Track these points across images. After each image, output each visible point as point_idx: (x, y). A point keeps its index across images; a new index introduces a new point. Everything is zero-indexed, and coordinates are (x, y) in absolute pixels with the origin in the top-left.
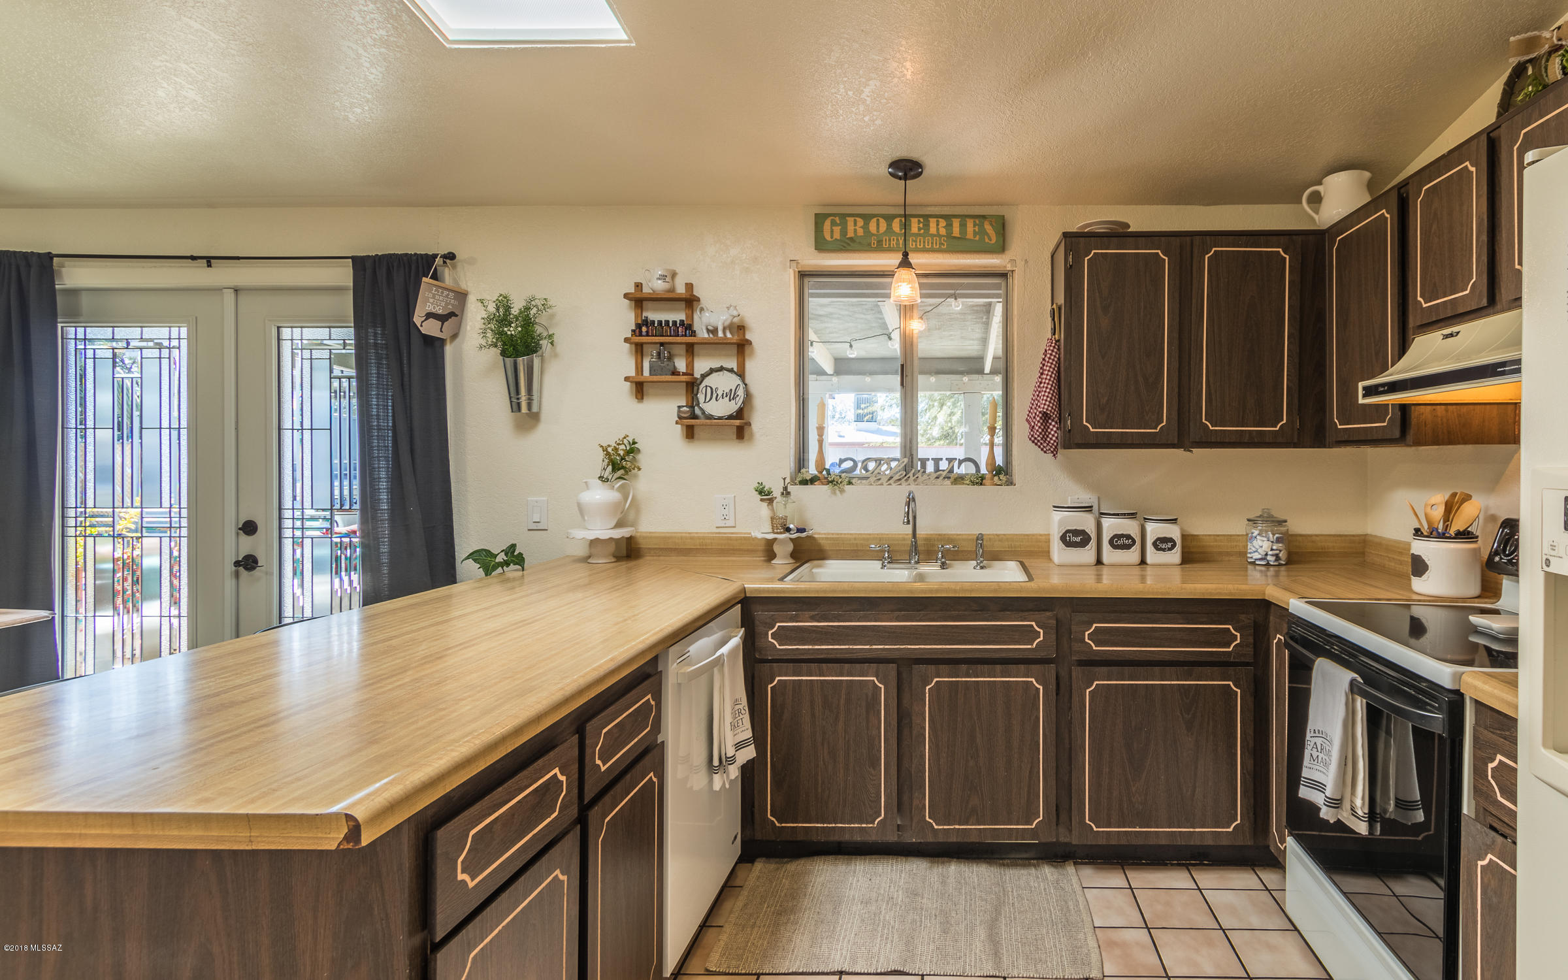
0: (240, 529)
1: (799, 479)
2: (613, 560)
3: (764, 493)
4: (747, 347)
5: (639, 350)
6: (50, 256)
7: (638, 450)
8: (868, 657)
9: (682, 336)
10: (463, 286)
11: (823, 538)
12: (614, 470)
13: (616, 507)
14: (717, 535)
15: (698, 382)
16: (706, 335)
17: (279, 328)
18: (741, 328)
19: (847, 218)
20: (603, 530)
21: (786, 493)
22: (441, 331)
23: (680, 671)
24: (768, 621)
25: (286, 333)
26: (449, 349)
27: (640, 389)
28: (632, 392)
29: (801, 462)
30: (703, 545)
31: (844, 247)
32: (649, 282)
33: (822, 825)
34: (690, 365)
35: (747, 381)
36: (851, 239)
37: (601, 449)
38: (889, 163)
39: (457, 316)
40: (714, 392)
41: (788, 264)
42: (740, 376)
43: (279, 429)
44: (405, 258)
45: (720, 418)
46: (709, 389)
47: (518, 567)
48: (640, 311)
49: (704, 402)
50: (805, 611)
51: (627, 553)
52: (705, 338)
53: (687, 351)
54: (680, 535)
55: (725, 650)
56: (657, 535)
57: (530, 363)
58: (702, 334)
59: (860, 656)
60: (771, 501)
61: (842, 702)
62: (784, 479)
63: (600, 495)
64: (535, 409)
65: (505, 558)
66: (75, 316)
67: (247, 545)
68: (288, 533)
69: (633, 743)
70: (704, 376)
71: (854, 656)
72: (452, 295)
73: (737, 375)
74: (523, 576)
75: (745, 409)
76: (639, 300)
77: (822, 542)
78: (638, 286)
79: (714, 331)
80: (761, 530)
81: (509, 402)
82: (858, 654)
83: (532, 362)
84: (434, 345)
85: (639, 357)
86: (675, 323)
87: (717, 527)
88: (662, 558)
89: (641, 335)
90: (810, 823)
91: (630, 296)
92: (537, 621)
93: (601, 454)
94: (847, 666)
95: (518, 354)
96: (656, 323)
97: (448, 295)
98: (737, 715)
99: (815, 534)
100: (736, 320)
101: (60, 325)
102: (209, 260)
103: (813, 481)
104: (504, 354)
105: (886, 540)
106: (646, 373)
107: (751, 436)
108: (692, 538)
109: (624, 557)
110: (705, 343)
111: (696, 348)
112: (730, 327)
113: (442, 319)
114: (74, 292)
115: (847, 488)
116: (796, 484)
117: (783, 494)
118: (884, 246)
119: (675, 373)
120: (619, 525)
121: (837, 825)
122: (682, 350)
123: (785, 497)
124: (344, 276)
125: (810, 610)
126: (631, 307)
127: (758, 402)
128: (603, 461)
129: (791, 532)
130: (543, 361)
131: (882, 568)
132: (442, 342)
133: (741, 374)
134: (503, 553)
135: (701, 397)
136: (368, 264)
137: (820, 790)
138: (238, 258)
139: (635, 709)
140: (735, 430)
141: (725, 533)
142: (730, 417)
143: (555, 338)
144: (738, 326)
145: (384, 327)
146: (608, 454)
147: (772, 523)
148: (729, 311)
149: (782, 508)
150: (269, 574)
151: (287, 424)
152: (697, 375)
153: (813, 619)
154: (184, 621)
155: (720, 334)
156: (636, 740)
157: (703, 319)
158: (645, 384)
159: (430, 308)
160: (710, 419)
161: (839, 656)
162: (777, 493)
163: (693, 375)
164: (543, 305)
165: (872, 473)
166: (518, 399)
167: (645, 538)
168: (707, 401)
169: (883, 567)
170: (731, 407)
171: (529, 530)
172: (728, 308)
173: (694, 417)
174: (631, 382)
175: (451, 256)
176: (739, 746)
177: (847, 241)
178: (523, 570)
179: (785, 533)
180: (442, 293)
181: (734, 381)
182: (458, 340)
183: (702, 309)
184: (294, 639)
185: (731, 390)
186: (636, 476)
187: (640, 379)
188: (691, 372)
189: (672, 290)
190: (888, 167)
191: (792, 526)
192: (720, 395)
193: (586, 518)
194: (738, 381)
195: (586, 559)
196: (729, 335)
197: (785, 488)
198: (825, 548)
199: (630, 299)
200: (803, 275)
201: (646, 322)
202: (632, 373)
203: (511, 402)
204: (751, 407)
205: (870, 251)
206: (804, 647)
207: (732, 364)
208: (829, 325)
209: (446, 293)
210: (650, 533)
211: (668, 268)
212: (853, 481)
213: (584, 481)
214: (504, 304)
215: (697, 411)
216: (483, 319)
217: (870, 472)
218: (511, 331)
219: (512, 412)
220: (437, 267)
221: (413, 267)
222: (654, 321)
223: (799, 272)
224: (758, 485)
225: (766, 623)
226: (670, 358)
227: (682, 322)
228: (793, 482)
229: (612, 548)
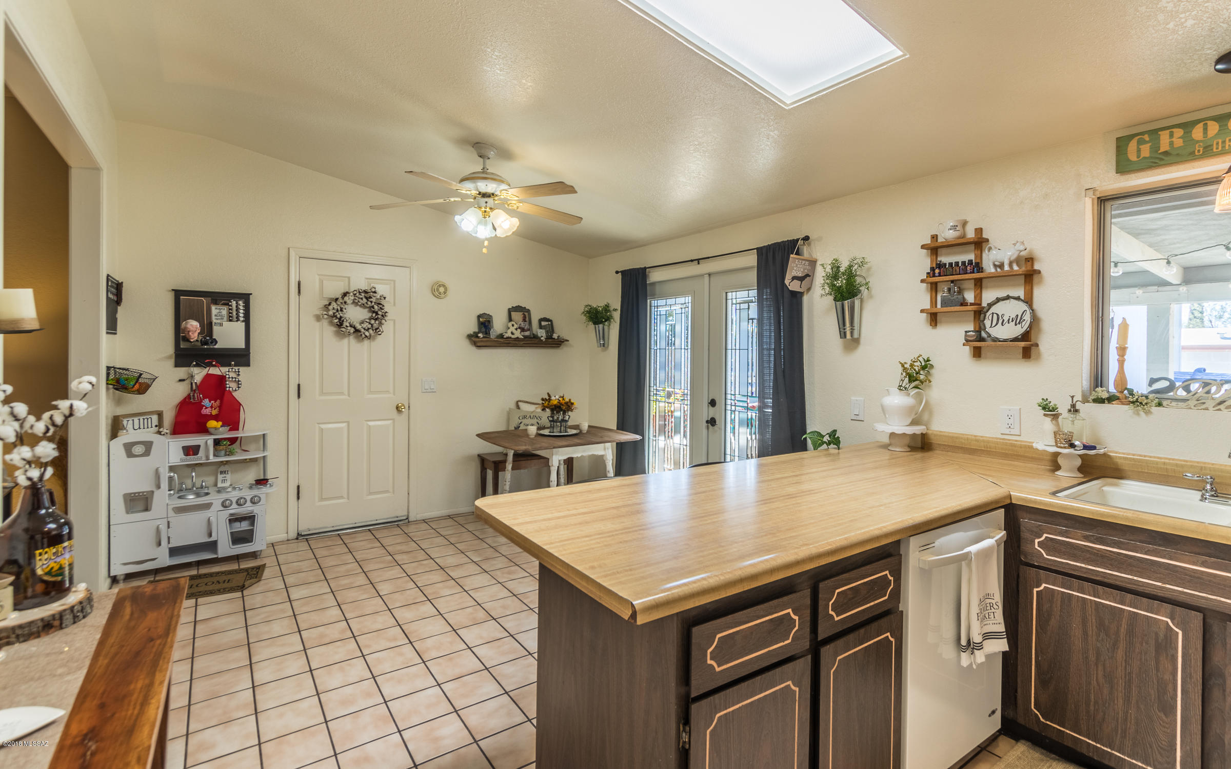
0: (709, 403)
1: (1093, 398)
2: (908, 450)
3: (1049, 409)
4: (1036, 278)
5: (934, 288)
6: (645, 268)
7: (932, 366)
8: (1159, 594)
9: (971, 273)
10: (814, 256)
11: (1120, 458)
12: (910, 381)
13: (911, 409)
14: (1001, 441)
15: (985, 310)
16: (993, 270)
17: (726, 293)
18: (1030, 260)
19: (1159, 133)
20: (901, 427)
21: (1074, 410)
22: (801, 287)
23: (922, 558)
24: (1035, 529)
25: (729, 295)
26: (805, 298)
27: (934, 319)
28: (927, 320)
29: (1098, 380)
30: (987, 448)
31: (1155, 163)
32: (943, 233)
33: (1094, 744)
34: (979, 297)
35: (1035, 306)
36: (1166, 153)
37: (900, 365)
38: (1215, 60)
39: (810, 276)
40: (1000, 318)
41: (1084, 193)
42: (1027, 303)
43: (726, 349)
44: (782, 244)
45: (1005, 341)
46: (995, 316)
47: (835, 446)
48: (935, 257)
49: (991, 327)
50: (1077, 529)
51: (922, 446)
52: (992, 273)
53: (975, 285)
54: (966, 436)
55: (974, 548)
56: (947, 434)
57: (852, 304)
58: (989, 269)
59: (1148, 590)
60: (1055, 417)
61: (1123, 630)
62: (1072, 397)
63: (897, 400)
64: (856, 335)
65: (829, 439)
66: (654, 296)
67: (712, 412)
68: (729, 407)
69: (868, 605)
70: (990, 305)
71: (1140, 589)
72: (807, 263)
73: (1024, 302)
74: (839, 453)
75: (1033, 332)
76: (934, 249)
77: (1120, 461)
78: (933, 238)
79: (1001, 266)
80: (1044, 443)
81: (839, 332)
82: (1147, 589)
83: (854, 303)
84: (796, 297)
85: (934, 294)
86: (964, 263)
87: (1002, 434)
88: (950, 453)
89: (934, 276)
90: (1080, 735)
91: (926, 246)
92: (821, 492)
93: (900, 369)
94: (1129, 596)
95: (843, 298)
96: (947, 265)
97: (805, 263)
98: (989, 608)
99: (1111, 452)
100: (1023, 253)
101: (648, 301)
102: (698, 261)
103: (1111, 399)
104: (835, 300)
105: (1210, 470)
106: (939, 306)
107: (1039, 356)
108: (977, 441)
109: (920, 448)
110: (991, 277)
111: (984, 282)
112: (1018, 261)
113: (801, 279)
114: (653, 284)
115: (1155, 409)
116: (1088, 402)
117: (1070, 411)
118: (1215, 150)
119: (964, 303)
120: (914, 423)
121: (1113, 752)
122: (971, 284)
123: (1074, 414)
124: (752, 260)
125: (1082, 530)
126: (928, 255)
127: (1047, 324)
128: (902, 374)
129: (1076, 448)
130: (862, 301)
131: (1201, 500)
132: (801, 294)
133: (1029, 301)
134: (828, 435)
135: (987, 323)
136: (764, 251)
137: (1092, 708)
138: (708, 258)
139: (871, 580)
140: (1021, 351)
141: (1009, 440)
142: (1015, 340)
143: (870, 284)
144: (1026, 259)
145: (771, 288)
146: (905, 369)
147: (1055, 437)
148: (1016, 247)
149: (1067, 423)
150: (720, 429)
151: (729, 347)
152: (984, 304)
153: (1086, 538)
154: (688, 447)
155: (1006, 268)
156: (872, 604)
157: (990, 256)
158: (938, 314)
159: (794, 273)
160: (995, 341)
161: (1118, 583)
162: (1063, 409)
163: (980, 304)
164: (861, 262)
165: (1193, 395)
166: (844, 329)
167: (935, 435)
168: (993, 326)
169: (1203, 498)
170: (1019, 330)
171: (852, 420)
172: (1015, 244)
173: (982, 339)
174: (927, 313)
175: (806, 238)
176: (987, 636)
177: (1161, 156)
178: (839, 449)
179: (1069, 448)
180: (801, 263)
181: (1021, 307)
182: (811, 291)
183: (990, 249)
184: (731, 468)
185: (1017, 316)
186: (930, 386)
187: (934, 310)
188: (979, 302)
189: (963, 236)
190: (1214, 64)
191: (1077, 443)
192: (1006, 320)
193: (887, 416)
194: (1024, 307)
195: (885, 447)
196: (1015, 267)
197: (1073, 406)
198: (1124, 468)
199: (927, 249)
200: (1103, 201)
201: (940, 266)
202: (927, 306)
203: (840, 331)
204: (1039, 330)
205: (1195, 159)
206: (1075, 563)
207: (1020, 292)
208: (1164, 237)
209: (804, 262)
210: (941, 432)
211: (959, 219)
212: (1165, 403)
213: (886, 388)
214: (836, 267)
215: (984, 334)
216: (823, 277)
217: (1191, 394)
218: (838, 283)
219: (841, 338)
220: (799, 247)
221: (786, 248)
222: (946, 264)
223: (1098, 198)
224: (1041, 401)
225: (1032, 531)
226: (960, 291)
227: (970, 262)
228: (1085, 400)
229: (907, 441)
